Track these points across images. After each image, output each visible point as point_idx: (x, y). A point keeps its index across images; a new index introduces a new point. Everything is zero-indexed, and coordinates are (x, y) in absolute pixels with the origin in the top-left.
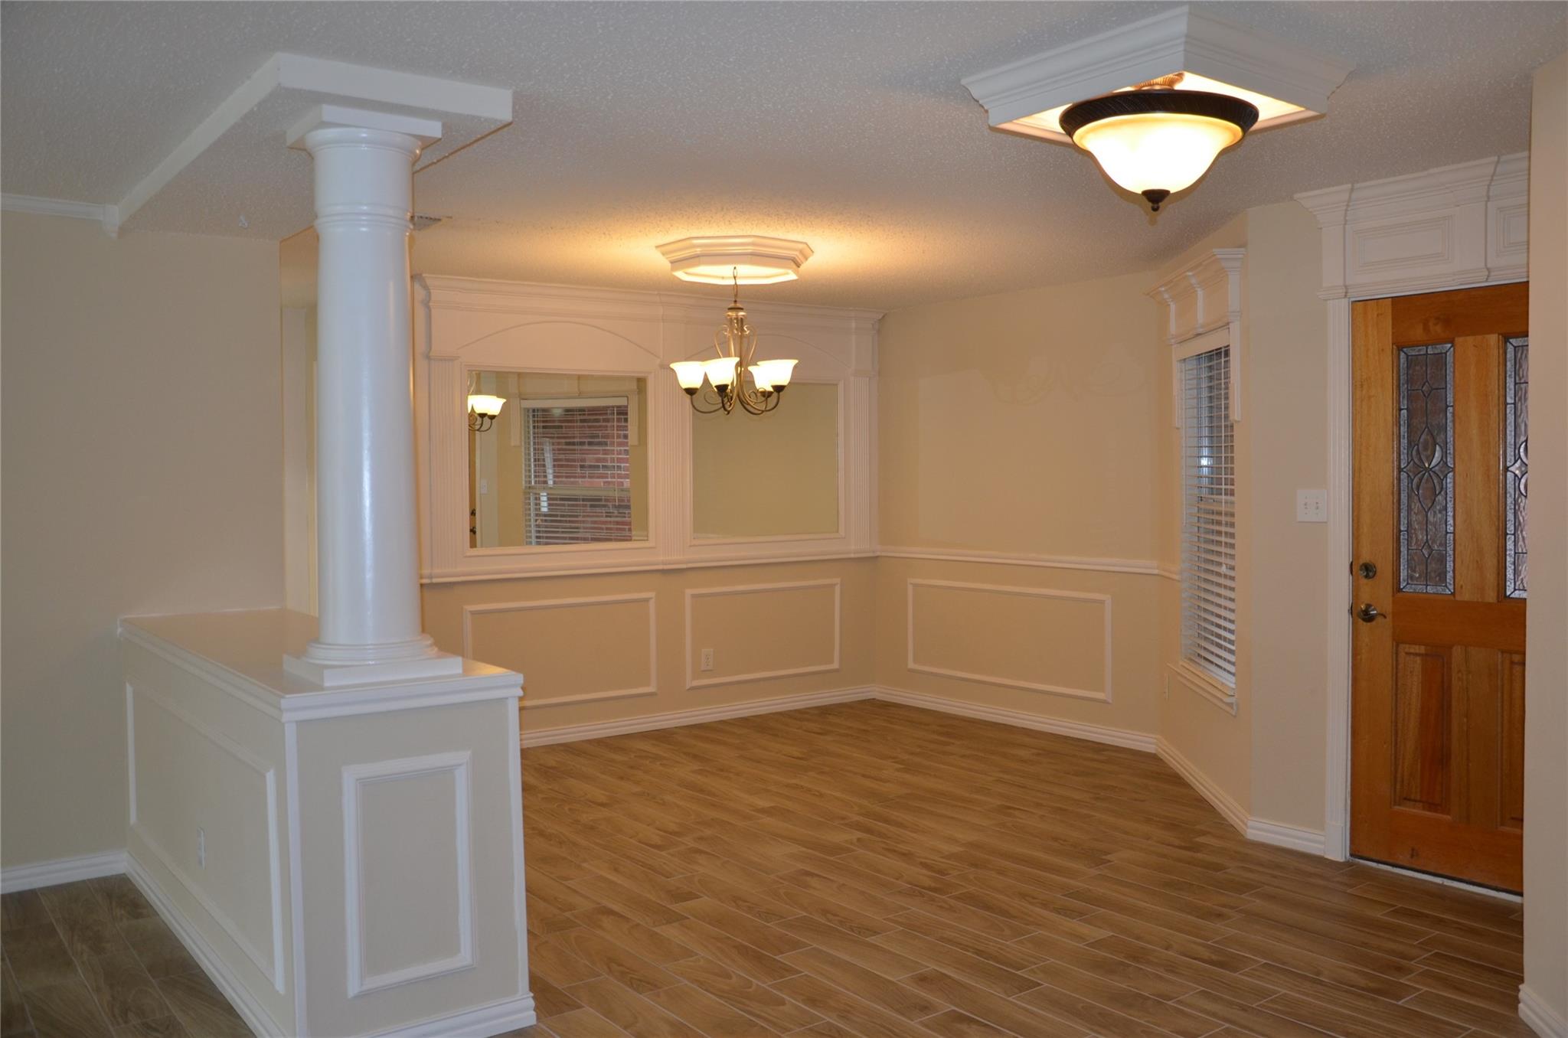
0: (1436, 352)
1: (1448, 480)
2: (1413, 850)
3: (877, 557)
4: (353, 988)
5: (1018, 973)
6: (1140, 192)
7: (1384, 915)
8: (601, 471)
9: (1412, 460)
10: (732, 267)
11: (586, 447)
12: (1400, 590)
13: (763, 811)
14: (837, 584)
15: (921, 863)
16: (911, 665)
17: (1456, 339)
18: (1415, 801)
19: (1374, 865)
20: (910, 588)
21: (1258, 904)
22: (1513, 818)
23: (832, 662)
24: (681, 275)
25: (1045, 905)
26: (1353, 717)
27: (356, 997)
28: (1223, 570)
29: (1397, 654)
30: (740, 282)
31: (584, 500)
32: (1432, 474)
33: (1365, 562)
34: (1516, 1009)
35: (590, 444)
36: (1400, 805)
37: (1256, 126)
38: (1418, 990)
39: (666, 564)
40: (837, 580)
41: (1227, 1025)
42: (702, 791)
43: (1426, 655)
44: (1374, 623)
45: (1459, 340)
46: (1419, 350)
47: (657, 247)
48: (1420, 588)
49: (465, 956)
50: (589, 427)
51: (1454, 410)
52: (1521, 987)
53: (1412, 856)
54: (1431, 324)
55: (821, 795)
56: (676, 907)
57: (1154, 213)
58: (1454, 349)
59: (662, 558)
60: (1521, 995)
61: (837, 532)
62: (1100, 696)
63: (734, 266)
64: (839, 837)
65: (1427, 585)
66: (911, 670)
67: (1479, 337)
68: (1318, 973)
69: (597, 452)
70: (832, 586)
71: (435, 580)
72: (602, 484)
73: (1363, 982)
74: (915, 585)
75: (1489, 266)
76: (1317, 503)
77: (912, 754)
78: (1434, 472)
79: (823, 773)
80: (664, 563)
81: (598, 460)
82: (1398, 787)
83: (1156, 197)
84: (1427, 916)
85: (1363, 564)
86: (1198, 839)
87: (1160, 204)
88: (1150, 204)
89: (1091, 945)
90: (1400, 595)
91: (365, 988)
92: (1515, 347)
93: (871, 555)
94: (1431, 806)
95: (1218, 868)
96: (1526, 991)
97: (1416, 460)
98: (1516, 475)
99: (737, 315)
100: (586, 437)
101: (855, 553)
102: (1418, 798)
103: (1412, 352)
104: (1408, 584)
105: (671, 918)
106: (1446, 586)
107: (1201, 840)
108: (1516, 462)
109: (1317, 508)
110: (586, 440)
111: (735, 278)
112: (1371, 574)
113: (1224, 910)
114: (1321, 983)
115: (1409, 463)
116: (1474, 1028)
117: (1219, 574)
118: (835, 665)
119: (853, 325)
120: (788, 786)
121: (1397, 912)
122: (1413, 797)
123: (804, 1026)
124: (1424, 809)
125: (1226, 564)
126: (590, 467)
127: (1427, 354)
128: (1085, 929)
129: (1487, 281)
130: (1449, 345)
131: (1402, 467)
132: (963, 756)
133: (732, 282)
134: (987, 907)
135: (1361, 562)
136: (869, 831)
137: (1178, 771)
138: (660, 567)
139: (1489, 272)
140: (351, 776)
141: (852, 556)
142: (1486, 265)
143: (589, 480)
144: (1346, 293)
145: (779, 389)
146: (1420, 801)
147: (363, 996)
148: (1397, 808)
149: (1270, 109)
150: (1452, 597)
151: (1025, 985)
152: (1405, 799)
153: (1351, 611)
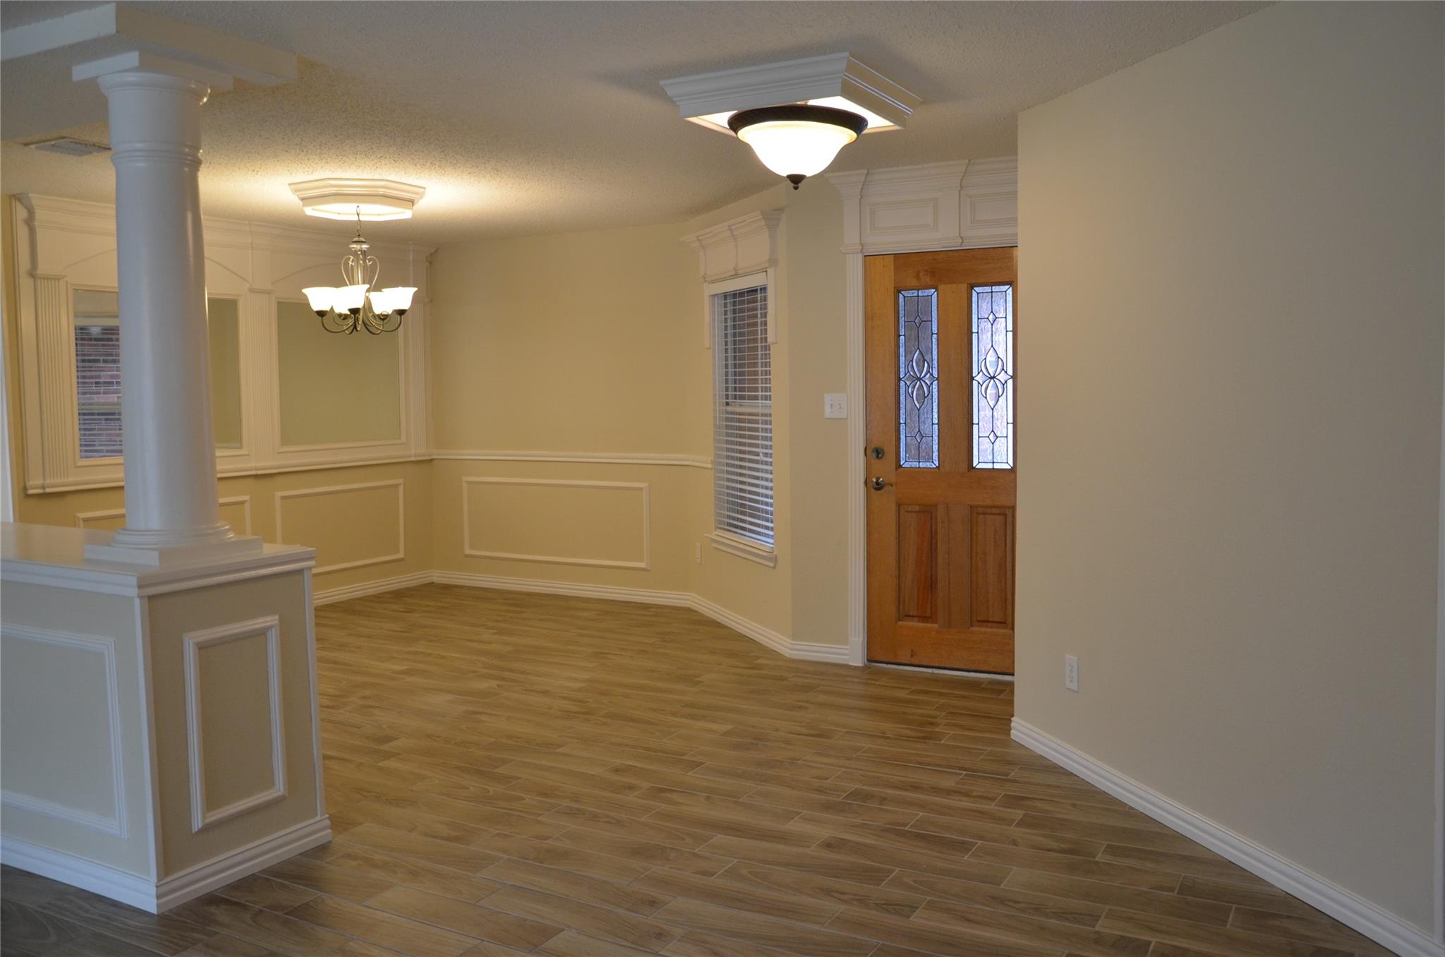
0: (924, 295)
1: (934, 387)
2: (912, 651)
3: (432, 460)
4: (197, 823)
5: (684, 757)
6: (785, 176)
7: (907, 694)
8: (115, 387)
9: (908, 372)
10: (355, 205)
11: (101, 364)
12: (901, 466)
13: (401, 672)
14: (400, 484)
15: (560, 697)
16: (468, 551)
17: (939, 286)
18: (913, 616)
19: (885, 665)
20: (465, 485)
21: (822, 698)
22: (979, 621)
23: (398, 552)
24: (310, 211)
25: (674, 714)
26: (868, 561)
27: (201, 831)
28: (761, 458)
29: (899, 513)
30: (362, 218)
31: (99, 414)
32: (923, 383)
33: (877, 446)
34: (1009, 735)
35: (105, 361)
36: (902, 621)
37: (865, 132)
38: (948, 734)
39: (258, 470)
40: (401, 481)
41: (844, 769)
42: (335, 663)
43: (919, 512)
44: (882, 491)
45: (941, 287)
46: (913, 293)
47: (290, 184)
48: (915, 464)
49: (279, 788)
50: (103, 345)
51: (938, 337)
52: (1012, 719)
53: (912, 656)
54: (921, 274)
55: (443, 657)
56: (385, 747)
57: (794, 190)
58: (938, 294)
59: (255, 464)
60: (1013, 724)
61: (400, 438)
62: (642, 565)
63: (358, 205)
64: (483, 685)
65: (919, 462)
66: (467, 556)
67: (955, 286)
68: (884, 733)
69: (111, 369)
70: (397, 486)
71: (48, 490)
72: (116, 400)
73: (913, 734)
74: (469, 483)
75: (962, 235)
76: (840, 404)
77: (497, 621)
78: (924, 381)
79: (430, 641)
80: (256, 469)
81: (112, 377)
82: (901, 607)
83: (796, 180)
84: (932, 692)
85: (875, 448)
86: (756, 662)
87: (800, 185)
88: (792, 185)
89: (723, 735)
90: (901, 469)
91: (208, 821)
92: (978, 293)
93: (428, 458)
94: (924, 618)
95: (782, 679)
96: (1016, 722)
97: (912, 373)
98: (979, 383)
99: (361, 248)
100: (101, 355)
101: (415, 456)
102: (915, 614)
103: (907, 294)
104: (906, 461)
105: (388, 755)
106: (933, 462)
107: (759, 661)
108: (979, 373)
109: (840, 408)
110: (101, 358)
111: (358, 214)
112: (880, 456)
113: (804, 704)
114: (889, 738)
115: (906, 374)
116: (990, 749)
117: (757, 462)
118: (401, 555)
119: (411, 258)
120: (408, 653)
121: (913, 692)
122: (911, 614)
123: (550, 810)
124: (919, 621)
125: (763, 453)
126: (105, 383)
127: (918, 296)
128: (714, 726)
129: (961, 246)
130: (934, 290)
131: (901, 377)
132: (541, 620)
133: (355, 218)
134: (634, 720)
135: (873, 446)
136: (503, 679)
137: (713, 618)
138: (254, 473)
139: (963, 240)
140: (190, 642)
141: (413, 459)
142: (960, 235)
143: (105, 396)
144: (862, 249)
145: (401, 312)
146: (916, 616)
147: (207, 829)
148: (900, 623)
149: (875, 122)
150: (937, 470)
151: (695, 765)
152: (907, 616)
153: (866, 483)
